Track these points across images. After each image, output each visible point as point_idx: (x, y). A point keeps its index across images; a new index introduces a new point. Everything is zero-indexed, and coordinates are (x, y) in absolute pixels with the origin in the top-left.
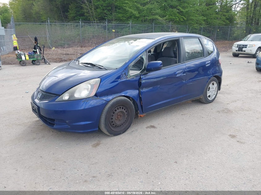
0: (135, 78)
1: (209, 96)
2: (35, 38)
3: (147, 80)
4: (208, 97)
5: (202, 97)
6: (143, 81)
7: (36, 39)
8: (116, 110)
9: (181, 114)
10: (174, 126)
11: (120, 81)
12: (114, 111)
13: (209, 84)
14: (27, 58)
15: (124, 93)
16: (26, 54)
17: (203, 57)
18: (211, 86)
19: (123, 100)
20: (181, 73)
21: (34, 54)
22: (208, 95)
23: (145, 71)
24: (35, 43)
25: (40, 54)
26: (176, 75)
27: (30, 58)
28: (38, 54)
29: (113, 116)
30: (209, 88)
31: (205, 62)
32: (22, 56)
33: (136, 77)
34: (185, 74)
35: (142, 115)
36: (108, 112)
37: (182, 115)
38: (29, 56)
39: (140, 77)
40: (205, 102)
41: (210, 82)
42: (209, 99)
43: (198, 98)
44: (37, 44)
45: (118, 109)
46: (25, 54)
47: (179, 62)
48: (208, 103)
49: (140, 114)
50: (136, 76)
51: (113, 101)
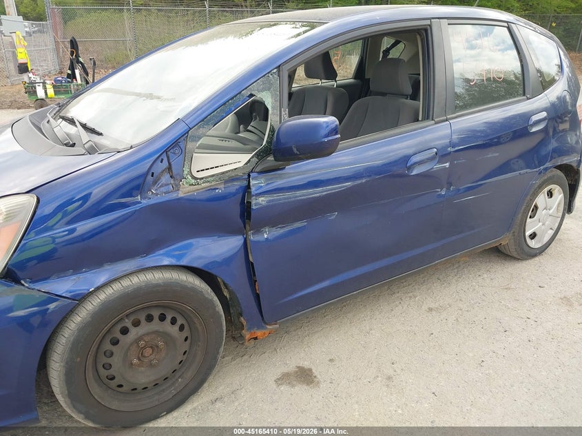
0: (222, 186)
1: (533, 236)
2: (71, 41)
3: (275, 197)
4: (528, 240)
5: (505, 240)
6: (259, 202)
7: (74, 44)
8: (125, 331)
9: (425, 307)
10: (391, 373)
11: (143, 201)
12: (118, 335)
13: (535, 194)
14: (51, 92)
15: (167, 255)
16: (48, 82)
17: (520, 95)
18: (541, 200)
19: (157, 285)
20: (431, 159)
21: (69, 82)
22: (528, 233)
23: (271, 158)
24: (72, 53)
25: (84, 83)
26: (410, 168)
27: (56, 93)
28: (79, 82)
29: (112, 354)
30: (536, 207)
31: (526, 117)
32: (37, 87)
33: (226, 182)
34: (447, 165)
35: (259, 333)
36: (80, 346)
37: (430, 310)
38: (54, 87)
39: (245, 183)
40: (515, 256)
41: (541, 187)
42: (533, 244)
43: (492, 243)
44: (77, 56)
45: (136, 324)
46: (44, 83)
47: (427, 117)
48: (527, 259)
49: (249, 329)
50: (228, 178)
51: (102, 296)
